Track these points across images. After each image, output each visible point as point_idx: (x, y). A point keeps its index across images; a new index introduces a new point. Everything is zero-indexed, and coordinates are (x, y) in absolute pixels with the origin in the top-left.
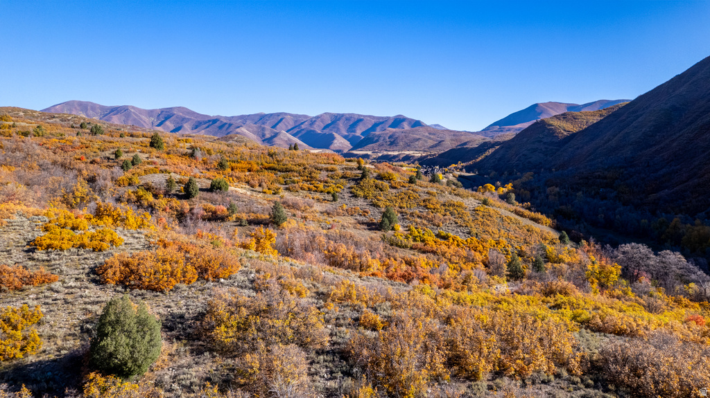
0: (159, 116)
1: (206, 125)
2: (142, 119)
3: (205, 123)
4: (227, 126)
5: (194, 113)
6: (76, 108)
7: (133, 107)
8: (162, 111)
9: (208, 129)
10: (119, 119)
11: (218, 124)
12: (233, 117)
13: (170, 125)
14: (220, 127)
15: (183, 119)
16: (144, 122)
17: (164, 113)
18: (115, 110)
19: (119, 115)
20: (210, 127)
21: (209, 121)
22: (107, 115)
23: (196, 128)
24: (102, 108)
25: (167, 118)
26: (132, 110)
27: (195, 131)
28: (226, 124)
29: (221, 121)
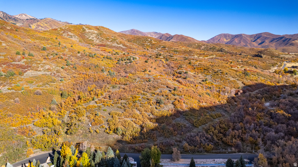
0: (255, 37)
1: (276, 40)
2: (247, 39)
3: (277, 39)
4: (288, 40)
5: (272, 34)
6: (222, 36)
7: (244, 34)
8: (257, 35)
9: (277, 42)
10: (238, 40)
11: (283, 39)
12: (294, 34)
13: (259, 41)
14: (284, 41)
15: (266, 38)
16: (248, 40)
17: (257, 36)
18: (237, 36)
19: (238, 38)
20: (279, 41)
21: (279, 38)
22: (233, 38)
23: (271, 42)
24: (232, 35)
25: (258, 38)
26: (244, 36)
27: (270, 43)
28: (288, 39)
29: (285, 38)
